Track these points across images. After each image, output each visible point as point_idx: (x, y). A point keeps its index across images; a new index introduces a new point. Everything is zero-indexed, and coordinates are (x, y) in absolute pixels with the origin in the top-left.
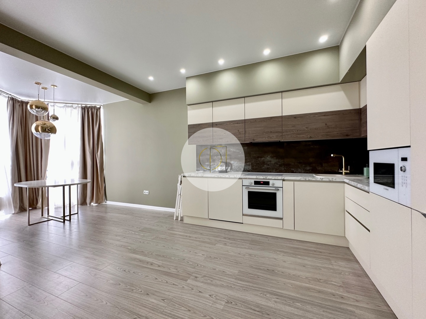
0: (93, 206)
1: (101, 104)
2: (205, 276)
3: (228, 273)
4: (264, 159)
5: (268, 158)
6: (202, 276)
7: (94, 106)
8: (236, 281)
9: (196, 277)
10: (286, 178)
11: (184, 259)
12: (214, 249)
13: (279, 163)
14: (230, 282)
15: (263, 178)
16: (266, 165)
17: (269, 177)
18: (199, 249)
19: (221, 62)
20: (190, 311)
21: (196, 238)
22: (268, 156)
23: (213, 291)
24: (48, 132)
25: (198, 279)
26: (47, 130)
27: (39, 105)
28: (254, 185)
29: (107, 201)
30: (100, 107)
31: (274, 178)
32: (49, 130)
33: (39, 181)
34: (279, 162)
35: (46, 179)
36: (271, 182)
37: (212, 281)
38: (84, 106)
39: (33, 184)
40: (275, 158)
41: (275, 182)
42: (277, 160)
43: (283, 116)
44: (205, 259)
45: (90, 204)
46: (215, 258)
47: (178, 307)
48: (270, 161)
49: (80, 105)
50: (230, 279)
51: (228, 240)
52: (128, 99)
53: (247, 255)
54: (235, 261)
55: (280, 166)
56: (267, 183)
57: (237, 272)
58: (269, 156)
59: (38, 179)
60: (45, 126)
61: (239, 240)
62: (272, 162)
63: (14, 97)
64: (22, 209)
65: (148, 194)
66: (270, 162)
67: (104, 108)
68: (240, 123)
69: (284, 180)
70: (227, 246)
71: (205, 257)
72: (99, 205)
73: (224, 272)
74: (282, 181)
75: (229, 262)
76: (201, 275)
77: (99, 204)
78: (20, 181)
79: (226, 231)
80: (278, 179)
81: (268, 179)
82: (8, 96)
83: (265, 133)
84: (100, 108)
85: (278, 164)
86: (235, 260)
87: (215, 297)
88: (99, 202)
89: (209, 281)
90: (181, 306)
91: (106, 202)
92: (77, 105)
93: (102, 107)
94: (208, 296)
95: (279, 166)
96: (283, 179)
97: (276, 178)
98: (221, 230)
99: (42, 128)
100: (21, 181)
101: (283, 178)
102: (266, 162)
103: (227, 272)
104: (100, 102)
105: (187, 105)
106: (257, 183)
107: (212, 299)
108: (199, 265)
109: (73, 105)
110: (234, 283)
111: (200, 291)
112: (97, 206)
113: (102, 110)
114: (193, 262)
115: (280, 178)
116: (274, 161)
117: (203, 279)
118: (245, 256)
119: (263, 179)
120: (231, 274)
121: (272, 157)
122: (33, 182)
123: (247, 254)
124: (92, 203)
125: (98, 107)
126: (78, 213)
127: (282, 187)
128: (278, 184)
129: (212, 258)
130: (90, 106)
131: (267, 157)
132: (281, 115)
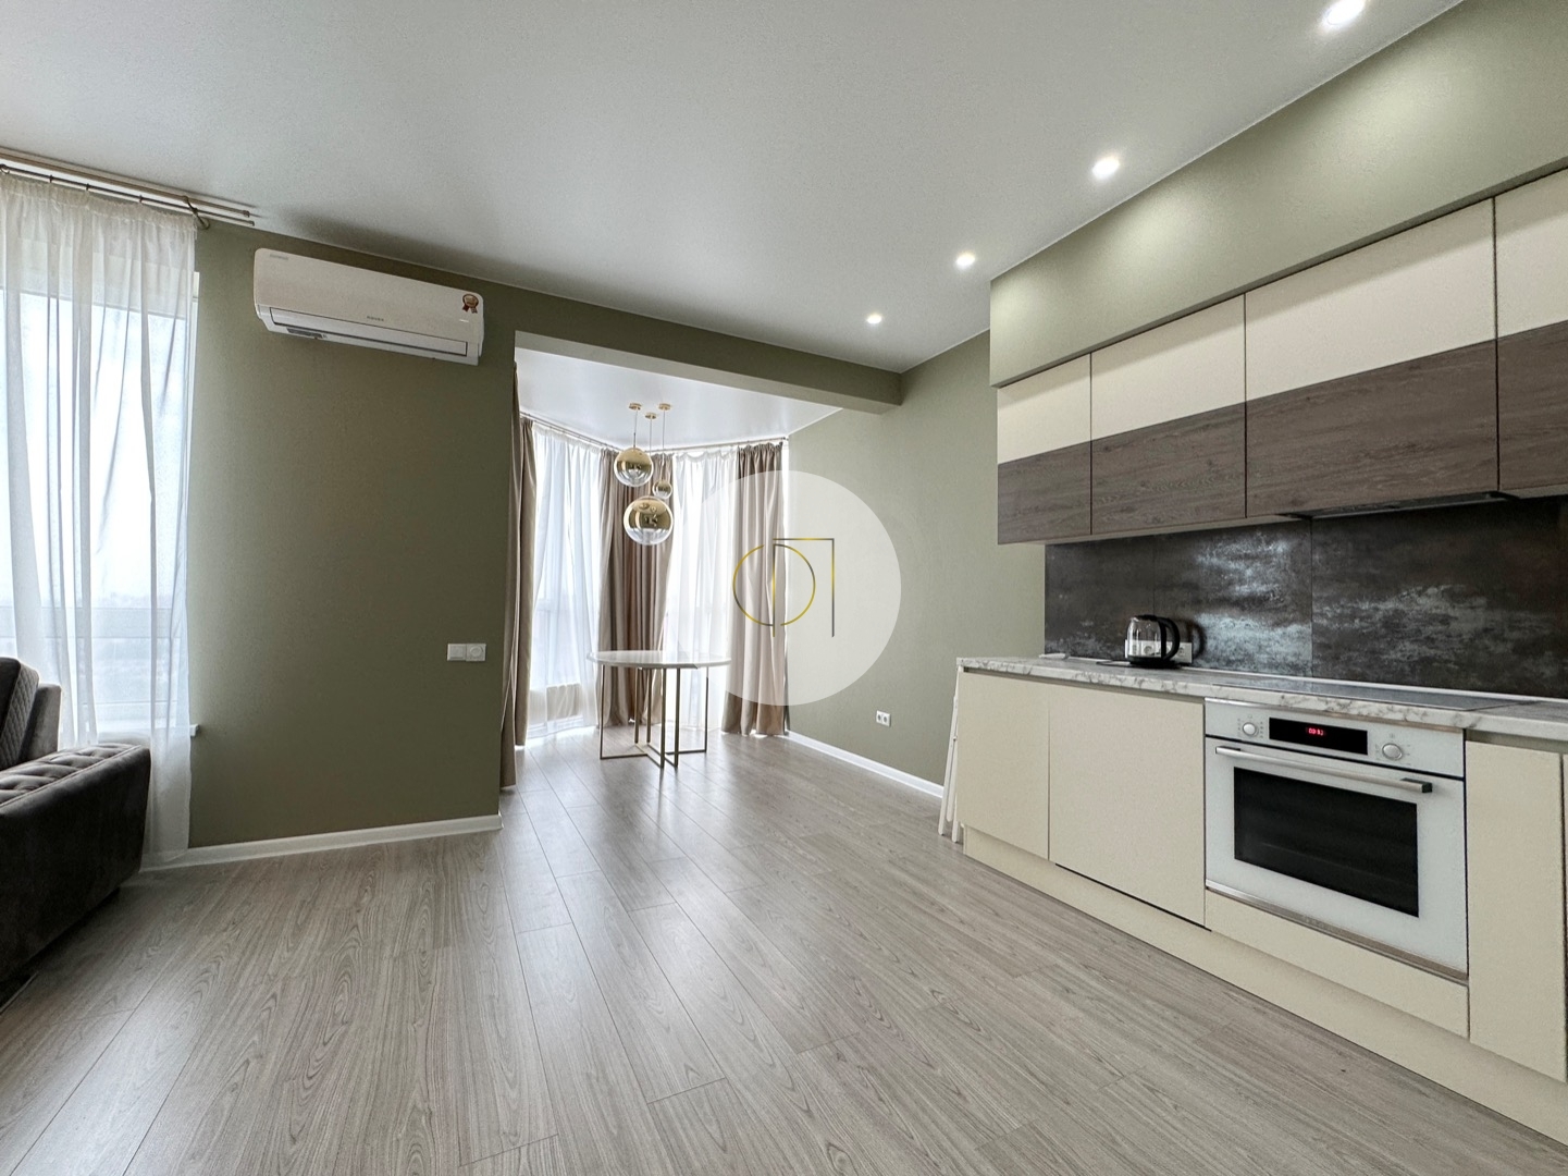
0: (754, 739)
1: (782, 436)
2: (872, 1070)
3: (973, 1108)
4: (1401, 606)
5: (1422, 601)
6: (863, 1064)
7: (765, 443)
8: (977, 1157)
9: (839, 1057)
10: (1490, 722)
11: (854, 978)
12: (999, 988)
13: (1516, 635)
14: (947, 1144)
15: (1322, 707)
16: (1412, 642)
17: (1360, 706)
18: (938, 965)
19: (1106, 167)
20: (724, 1150)
21: (962, 922)
22: (1425, 588)
23: (852, 1137)
24: (652, 527)
25: (841, 1066)
26: (651, 522)
27: (634, 459)
28: (1266, 740)
29: (790, 732)
30: (781, 443)
31: (1399, 717)
32: (654, 521)
33: (650, 652)
34: (1512, 628)
35: (661, 649)
36: (1377, 737)
37: (881, 1100)
38: (744, 446)
39: (637, 656)
40: (1482, 601)
41: (1404, 737)
42: (1498, 615)
43: (1505, 338)
44: (927, 1011)
45: (748, 731)
46: (970, 1025)
47: (705, 1114)
48: (1445, 620)
49: (735, 448)
50: (956, 1135)
51: (1097, 979)
52: (840, 406)
53: (1132, 1084)
54: (1044, 1077)
55: (1522, 649)
56: (1353, 741)
57: (1016, 1125)
58: (1431, 591)
59: (648, 648)
60: (648, 511)
61: (1149, 1002)
62: (1454, 625)
63: (611, 449)
64: (615, 721)
65: (887, 724)
66: (1440, 628)
67: (790, 445)
68: (1216, 426)
69: (1470, 735)
70: (1067, 1000)
71: (936, 1003)
72: (771, 739)
73: (959, 1094)
74: (1461, 737)
75: (1016, 1068)
76: (863, 1058)
77: (771, 735)
78: (614, 647)
79: (1118, 938)
80: (1428, 720)
81: (1360, 717)
82: (601, 448)
83: (1367, 455)
84: (779, 448)
85: (1504, 640)
86: (1052, 1075)
87: (841, 1161)
88: (769, 730)
89: (872, 1093)
90: (714, 1119)
91: (786, 734)
92: (729, 448)
93: (785, 443)
94: (820, 1140)
95: (1514, 651)
96: (1465, 725)
97: (1412, 718)
98: (1096, 926)
99: (642, 515)
100: (616, 649)
101: (1468, 719)
102: (1413, 626)
103: (970, 1100)
104: (781, 429)
105: (994, 386)
106: (1285, 731)
107: (825, 1159)
108: (886, 1023)
109: (723, 449)
110: (962, 1162)
111: (813, 1108)
112: (761, 741)
113: (785, 453)
114: (873, 997)
115: (1443, 716)
116: (1469, 619)
117: (857, 1075)
118: (1123, 1083)
119: (1326, 713)
120: (981, 1116)
121: (1453, 597)
122: (639, 652)
123: (1135, 1079)
124: (753, 732)
125: (776, 443)
126: (705, 751)
127: (1463, 779)
128: (1435, 751)
129: (959, 1019)
130: (757, 444)
131: (1420, 594)
132: (1492, 337)
